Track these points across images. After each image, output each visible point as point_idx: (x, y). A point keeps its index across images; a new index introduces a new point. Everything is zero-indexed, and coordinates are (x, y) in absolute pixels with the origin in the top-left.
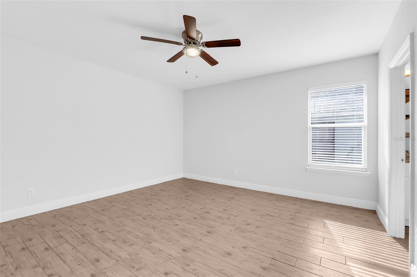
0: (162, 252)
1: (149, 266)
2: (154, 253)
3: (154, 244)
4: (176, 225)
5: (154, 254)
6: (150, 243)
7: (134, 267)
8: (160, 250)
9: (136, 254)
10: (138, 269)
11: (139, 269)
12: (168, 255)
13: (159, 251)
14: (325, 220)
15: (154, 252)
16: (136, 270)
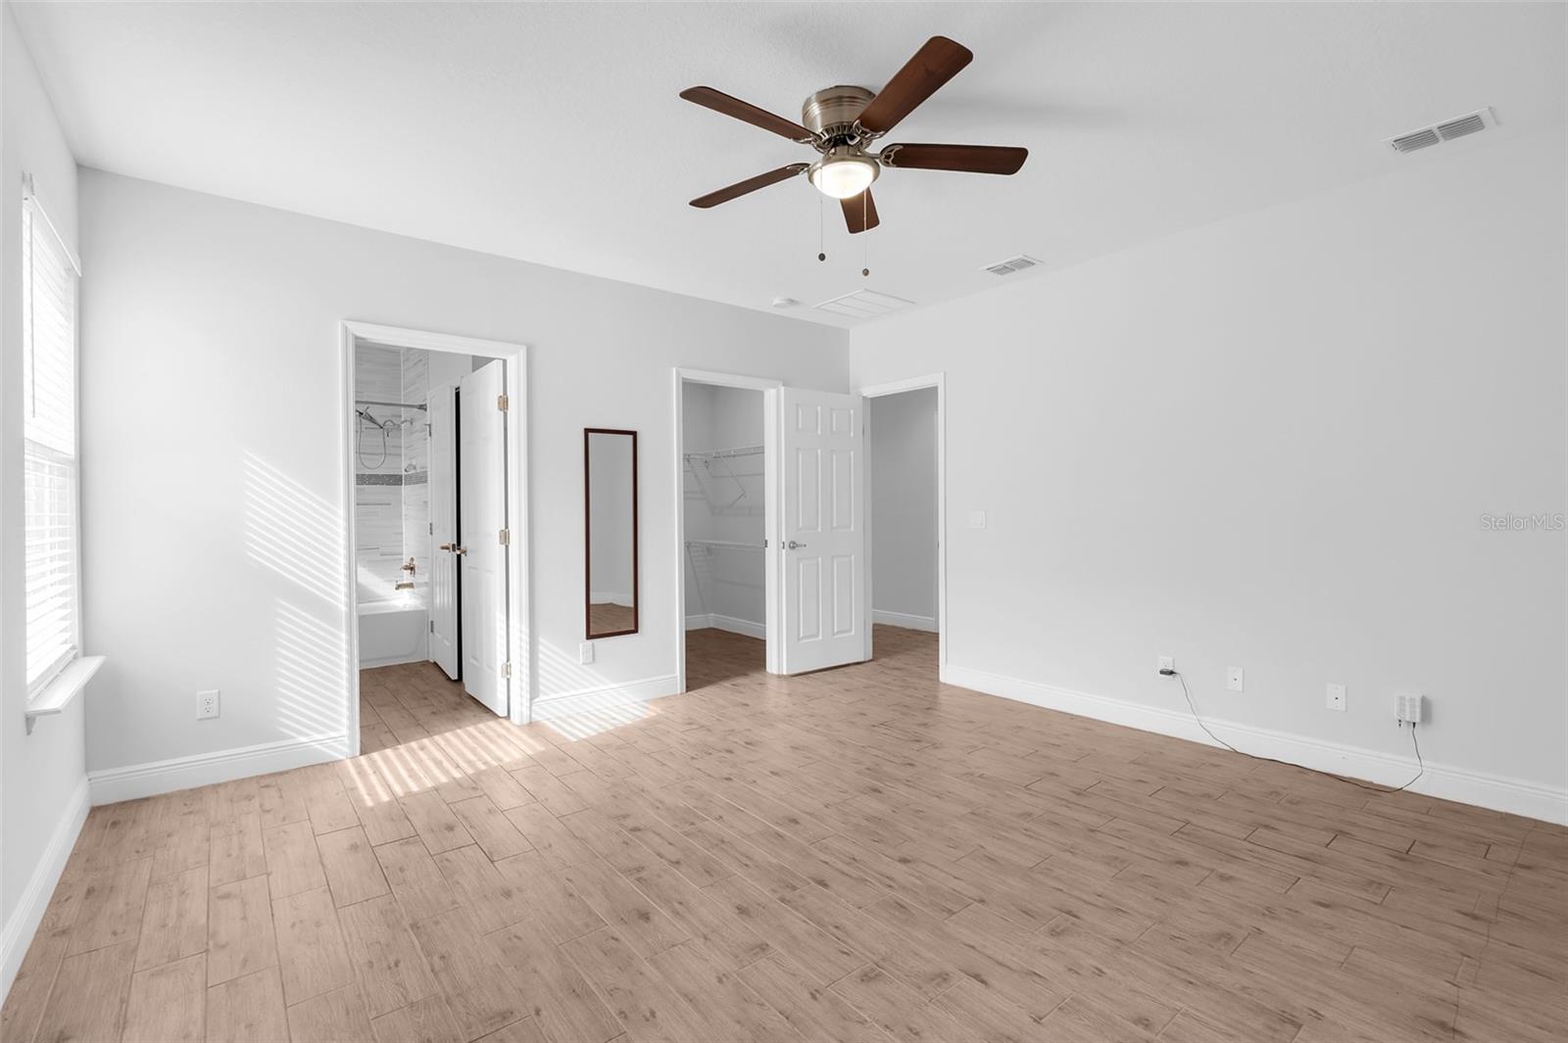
4: (904, 861)
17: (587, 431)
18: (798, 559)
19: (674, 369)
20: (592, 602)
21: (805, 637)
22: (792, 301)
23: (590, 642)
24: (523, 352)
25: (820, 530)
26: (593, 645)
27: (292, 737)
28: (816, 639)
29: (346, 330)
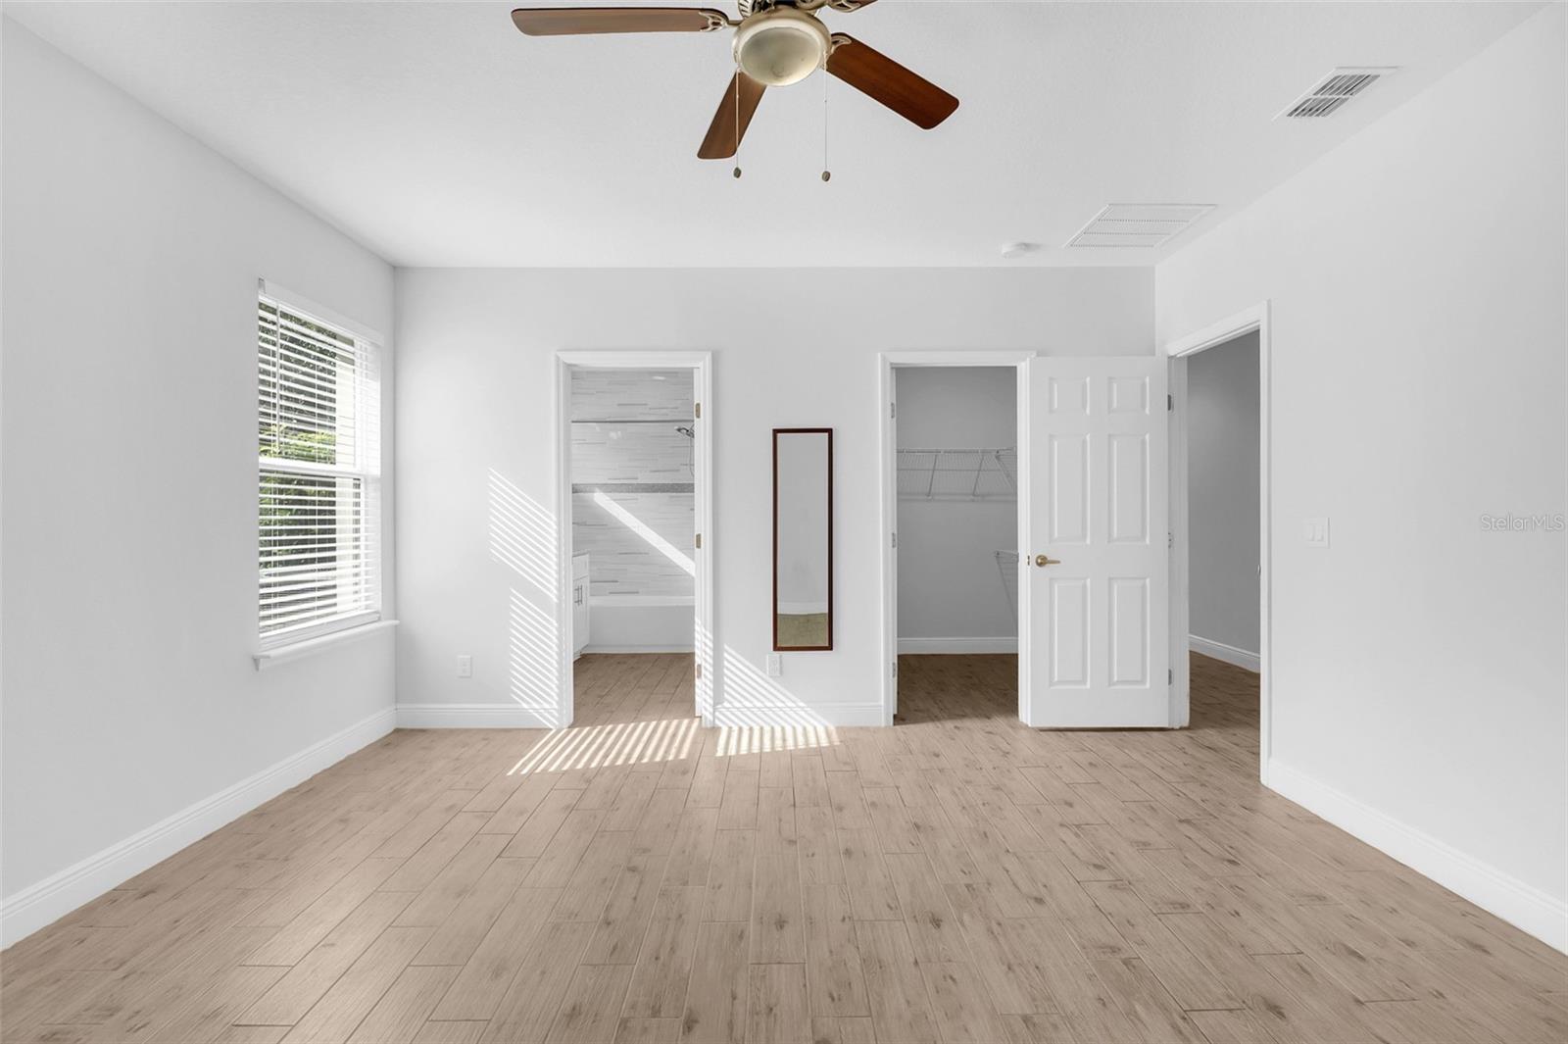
0: (1010, 956)
1: (1075, 939)
2: (1037, 968)
3: (1016, 1002)
5: (1040, 967)
6: (1026, 1019)
7: (1126, 962)
8: (1009, 968)
9: (1104, 1004)
10: (1114, 950)
11: (1111, 948)
12: (996, 937)
13: (1015, 968)
14: (510, 773)
15: (1034, 975)
16: (1120, 950)
17: (776, 432)
18: (1051, 579)
19: (879, 355)
20: (779, 612)
21: (1060, 682)
22: (1027, 246)
23: (778, 654)
24: (708, 357)
25: (1088, 541)
26: (781, 656)
27: (518, 703)
28: (1083, 687)
29: (558, 358)
